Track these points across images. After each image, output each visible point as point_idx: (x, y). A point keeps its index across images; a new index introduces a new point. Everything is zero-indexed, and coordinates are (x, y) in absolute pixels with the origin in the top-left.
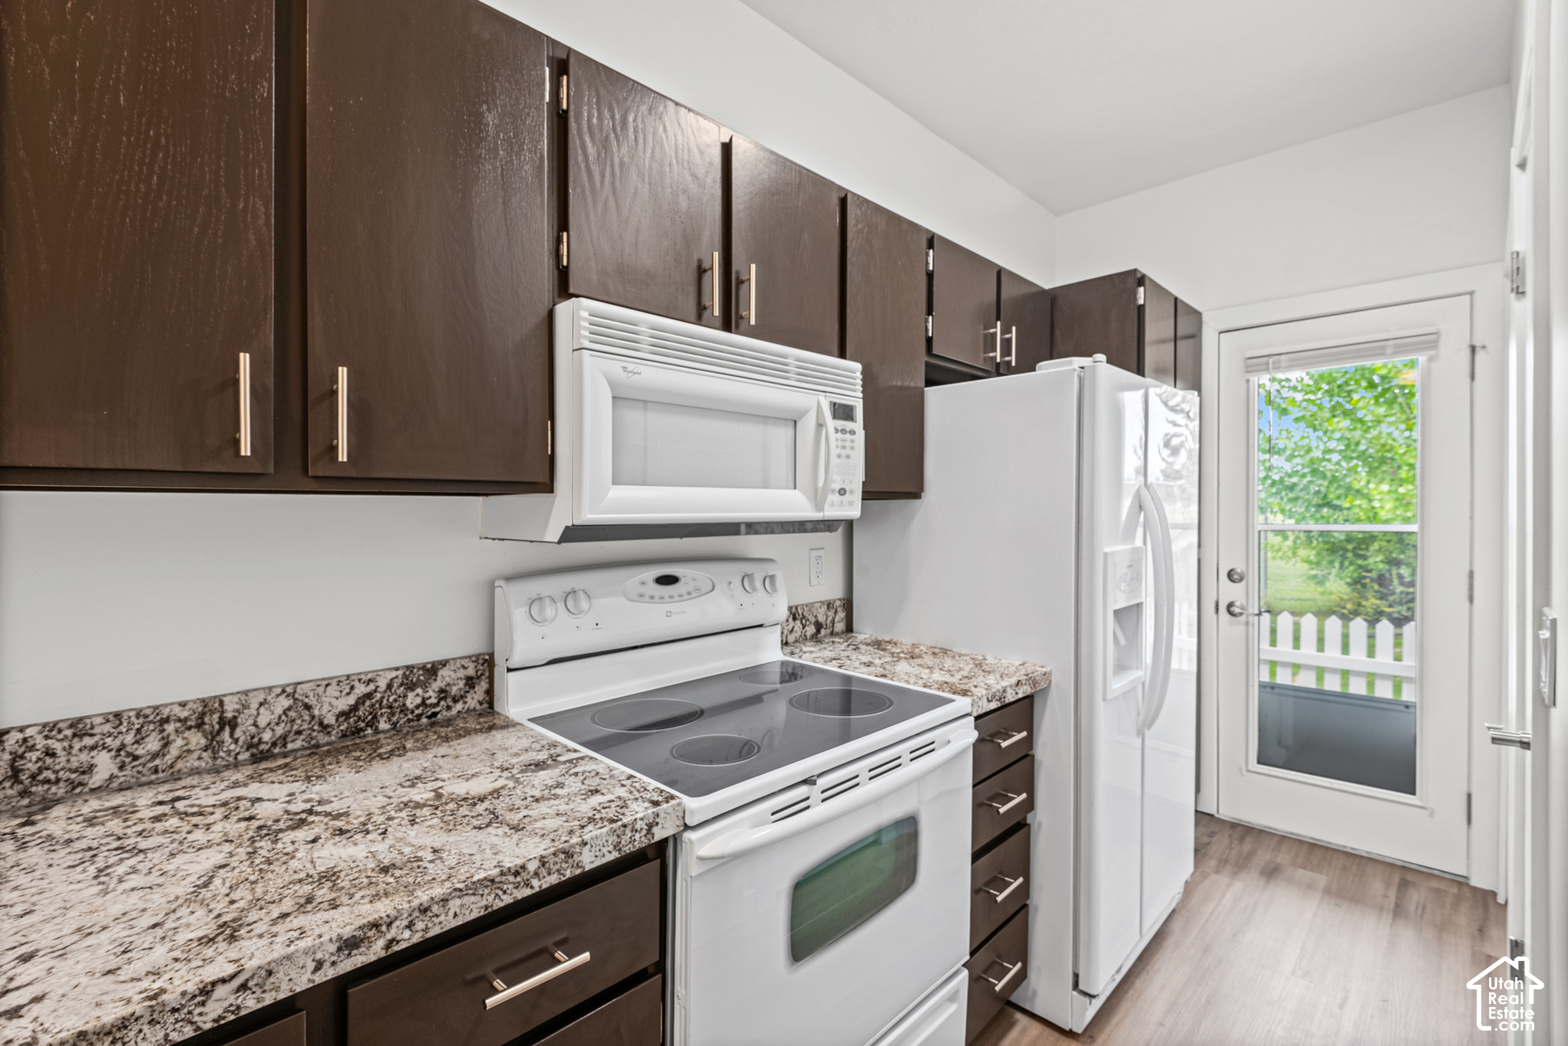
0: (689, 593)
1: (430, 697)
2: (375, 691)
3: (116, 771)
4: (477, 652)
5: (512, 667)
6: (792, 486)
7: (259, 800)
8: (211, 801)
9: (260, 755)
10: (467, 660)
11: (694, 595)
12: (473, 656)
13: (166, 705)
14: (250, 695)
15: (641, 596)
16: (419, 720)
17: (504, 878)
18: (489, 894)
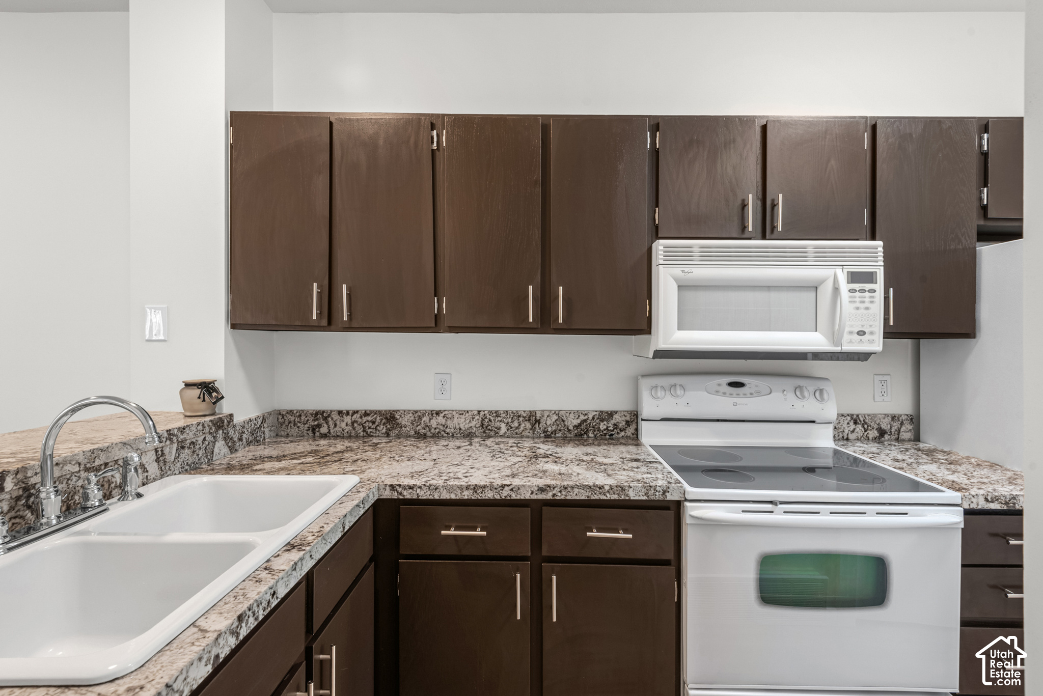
0: (751, 394)
1: (610, 427)
2: (588, 419)
3: (506, 431)
4: (632, 410)
5: (644, 418)
6: (815, 330)
7: (539, 448)
8: (527, 446)
9: (548, 436)
10: (626, 413)
11: (755, 395)
12: (630, 411)
13: (520, 411)
14: (545, 412)
15: (717, 392)
16: (605, 436)
17: (595, 488)
18: (589, 492)
